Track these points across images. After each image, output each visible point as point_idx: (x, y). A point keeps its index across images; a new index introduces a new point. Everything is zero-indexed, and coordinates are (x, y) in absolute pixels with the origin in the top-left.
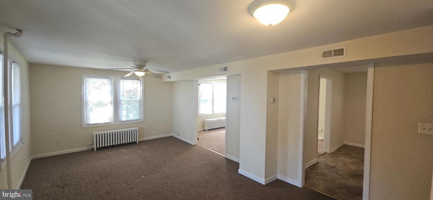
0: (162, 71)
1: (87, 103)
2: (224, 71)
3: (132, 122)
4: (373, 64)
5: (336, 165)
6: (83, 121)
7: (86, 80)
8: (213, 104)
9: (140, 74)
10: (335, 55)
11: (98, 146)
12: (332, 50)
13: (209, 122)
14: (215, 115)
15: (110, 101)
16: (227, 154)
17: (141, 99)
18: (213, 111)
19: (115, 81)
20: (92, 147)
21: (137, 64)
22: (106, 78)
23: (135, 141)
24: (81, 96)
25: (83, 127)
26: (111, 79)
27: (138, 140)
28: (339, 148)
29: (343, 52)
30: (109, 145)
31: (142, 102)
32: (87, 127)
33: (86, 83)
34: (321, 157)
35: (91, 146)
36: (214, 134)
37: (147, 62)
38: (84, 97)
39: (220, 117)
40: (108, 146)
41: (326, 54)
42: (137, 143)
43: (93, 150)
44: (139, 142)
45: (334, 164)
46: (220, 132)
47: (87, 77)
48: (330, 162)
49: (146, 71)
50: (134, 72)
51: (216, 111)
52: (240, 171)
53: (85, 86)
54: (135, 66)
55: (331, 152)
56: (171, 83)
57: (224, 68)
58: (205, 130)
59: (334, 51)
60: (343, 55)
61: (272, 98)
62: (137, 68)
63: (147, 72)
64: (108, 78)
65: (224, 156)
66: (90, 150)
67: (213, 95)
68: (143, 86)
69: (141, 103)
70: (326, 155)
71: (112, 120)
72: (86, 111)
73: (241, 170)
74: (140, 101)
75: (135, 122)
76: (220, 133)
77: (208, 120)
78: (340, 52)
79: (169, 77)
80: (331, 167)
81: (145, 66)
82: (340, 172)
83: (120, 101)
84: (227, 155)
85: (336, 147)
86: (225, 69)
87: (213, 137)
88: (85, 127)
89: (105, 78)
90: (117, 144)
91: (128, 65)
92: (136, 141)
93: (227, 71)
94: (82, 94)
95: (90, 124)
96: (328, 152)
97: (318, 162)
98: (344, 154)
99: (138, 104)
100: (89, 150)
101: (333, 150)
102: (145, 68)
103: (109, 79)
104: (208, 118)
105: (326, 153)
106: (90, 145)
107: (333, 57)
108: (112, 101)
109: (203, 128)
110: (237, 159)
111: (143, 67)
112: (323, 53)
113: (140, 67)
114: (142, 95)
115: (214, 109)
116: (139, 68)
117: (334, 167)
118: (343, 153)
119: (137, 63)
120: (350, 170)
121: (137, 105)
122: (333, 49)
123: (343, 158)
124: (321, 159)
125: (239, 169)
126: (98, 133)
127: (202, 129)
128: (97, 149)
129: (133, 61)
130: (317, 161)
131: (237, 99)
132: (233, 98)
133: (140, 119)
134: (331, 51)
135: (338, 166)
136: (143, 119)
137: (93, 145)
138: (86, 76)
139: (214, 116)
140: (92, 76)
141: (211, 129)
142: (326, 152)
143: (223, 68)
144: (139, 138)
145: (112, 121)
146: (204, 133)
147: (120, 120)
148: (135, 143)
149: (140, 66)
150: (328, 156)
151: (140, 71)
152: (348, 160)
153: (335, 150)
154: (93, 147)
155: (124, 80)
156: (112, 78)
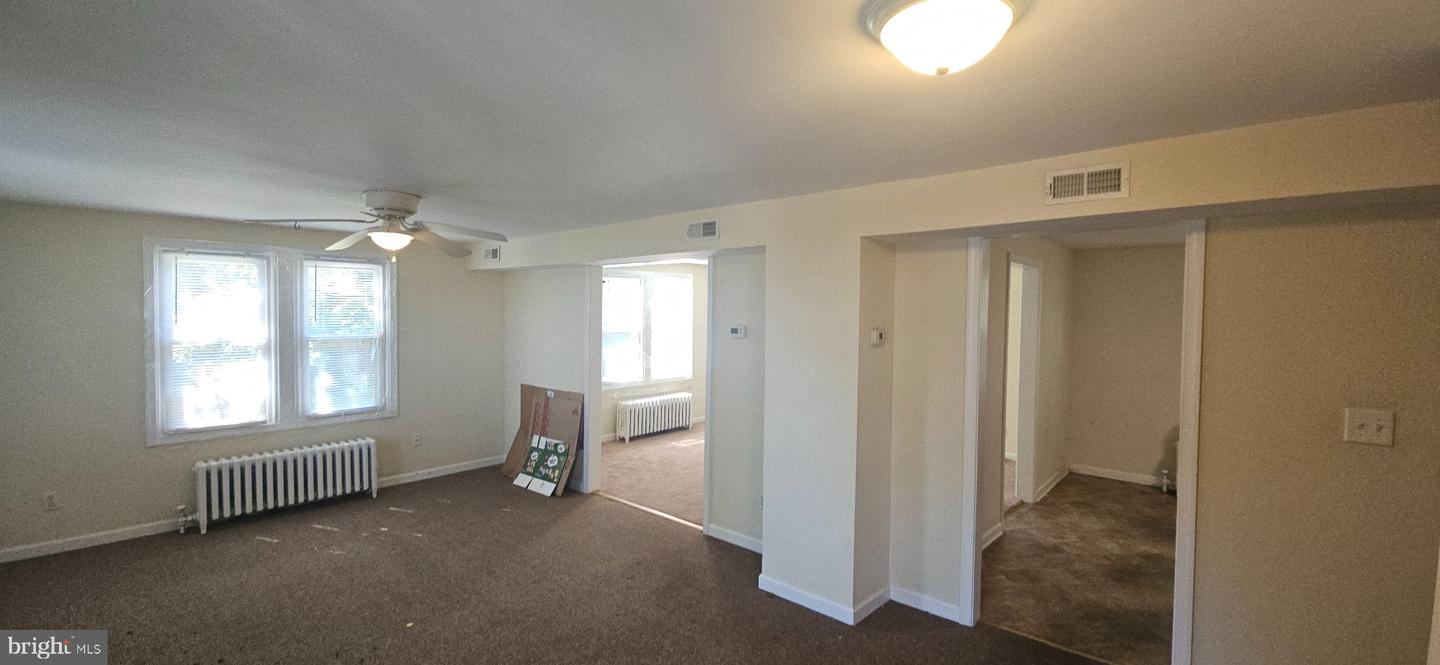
0: (472, 232)
1: (166, 349)
2: (705, 235)
3: (353, 418)
4: (1202, 222)
5: (1061, 540)
6: (150, 421)
7: (161, 260)
8: (647, 350)
9: (393, 241)
10: (1091, 191)
11: (215, 516)
12: (1081, 172)
13: (635, 413)
14: (654, 386)
15: (263, 341)
16: (710, 521)
17: (388, 334)
18: (647, 371)
19: (281, 267)
20: (190, 518)
21: (380, 205)
22: (247, 255)
23: (366, 487)
24: (143, 321)
25: (154, 443)
26: (268, 259)
27: (378, 483)
28: (1058, 484)
29: (1119, 179)
30: (260, 507)
31: (392, 343)
32: (167, 442)
33: (161, 274)
34: (1011, 518)
35: (185, 515)
36: (654, 450)
37: (419, 197)
38: (152, 325)
39: (667, 393)
40: (254, 510)
41: (1062, 186)
42: (375, 495)
43: (193, 528)
44: (381, 491)
45: (1054, 537)
46: (674, 443)
47: (165, 251)
48: (1038, 530)
49: (416, 229)
50: (369, 234)
51: (657, 375)
52: (767, 582)
53: (156, 285)
54: (374, 212)
55: (1038, 500)
56: (501, 274)
57: (705, 224)
58: (622, 440)
59: (1091, 175)
60: (1119, 190)
61: (877, 329)
62: (379, 216)
63: (419, 236)
64: (256, 257)
65: (701, 528)
66: (182, 531)
67: (647, 316)
68: (395, 285)
69: (388, 349)
70: (1024, 510)
71: (270, 415)
72: (163, 382)
73: (770, 579)
74: (383, 339)
75: (365, 417)
76: (674, 448)
77: (631, 403)
78: (1109, 180)
79: (495, 253)
80: (1047, 549)
81: (411, 213)
82: (1077, 565)
83: (304, 342)
84: (711, 526)
85: (1050, 484)
86: (709, 229)
87: (651, 462)
88: (159, 443)
89: (243, 256)
90: (291, 501)
91: (344, 210)
92: (370, 487)
93: (716, 236)
94: (147, 315)
95: (181, 430)
96: (1029, 499)
97: (1005, 534)
98: (1075, 504)
99: (373, 351)
100: (178, 531)
101: (1042, 491)
102: (410, 220)
103: (262, 257)
104: (629, 398)
105: (1022, 503)
106: (182, 510)
107: (1086, 197)
108: (273, 341)
109: (615, 431)
110: (755, 540)
111: (407, 215)
112: (1052, 181)
113: (393, 217)
114: (392, 319)
115: (653, 365)
116: (390, 218)
117: (1056, 549)
118: (1074, 499)
119: (382, 199)
120: (1105, 557)
121: (373, 355)
122: (1085, 171)
123: (1074, 517)
124: (1013, 525)
125: (761, 576)
126: (214, 463)
127: (610, 436)
128: (213, 525)
129: (365, 191)
130: (1001, 533)
131: (746, 333)
132: (734, 331)
133: (383, 408)
134: (1080, 176)
135: (1066, 544)
136: (396, 404)
137: (194, 511)
138: (163, 246)
139: (648, 387)
140: (188, 247)
141: (642, 435)
142: (1025, 500)
143: (699, 224)
144: (379, 475)
145: (274, 415)
146: (619, 451)
147: (303, 413)
148: (364, 495)
149: (389, 212)
150: (1032, 515)
151: (392, 231)
152: (1090, 523)
153: (1049, 493)
154: (193, 520)
155: (319, 263)
156: (271, 255)
